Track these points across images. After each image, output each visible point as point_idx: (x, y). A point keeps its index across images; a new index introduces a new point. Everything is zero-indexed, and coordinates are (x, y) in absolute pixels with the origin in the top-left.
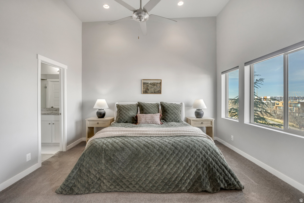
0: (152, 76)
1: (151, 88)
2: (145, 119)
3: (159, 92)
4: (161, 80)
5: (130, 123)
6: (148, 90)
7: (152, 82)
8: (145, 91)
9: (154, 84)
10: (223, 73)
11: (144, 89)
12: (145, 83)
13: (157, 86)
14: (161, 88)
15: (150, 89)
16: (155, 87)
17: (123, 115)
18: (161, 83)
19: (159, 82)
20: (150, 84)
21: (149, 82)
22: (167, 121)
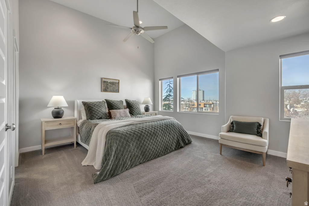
0: (111, 76)
1: (111, 86)
2: (120, 114)
3: (118, 91)
4: (119, 80)
5: (104, 118)
6: (108, 88)
7: (111, 81)
8: (105, 89)
9: (113, 83)
10: (160, 80)
11: (104, 88)
12: (105, 81)
13: (115, 85)
14: (119, 88)
15: (109, 88)
16: (114, 86)
17: (96, 112)
18: (119, 83)
19: (117, 81)
20: (110, 83)
21: (109, 81)
22: (134, 114)
